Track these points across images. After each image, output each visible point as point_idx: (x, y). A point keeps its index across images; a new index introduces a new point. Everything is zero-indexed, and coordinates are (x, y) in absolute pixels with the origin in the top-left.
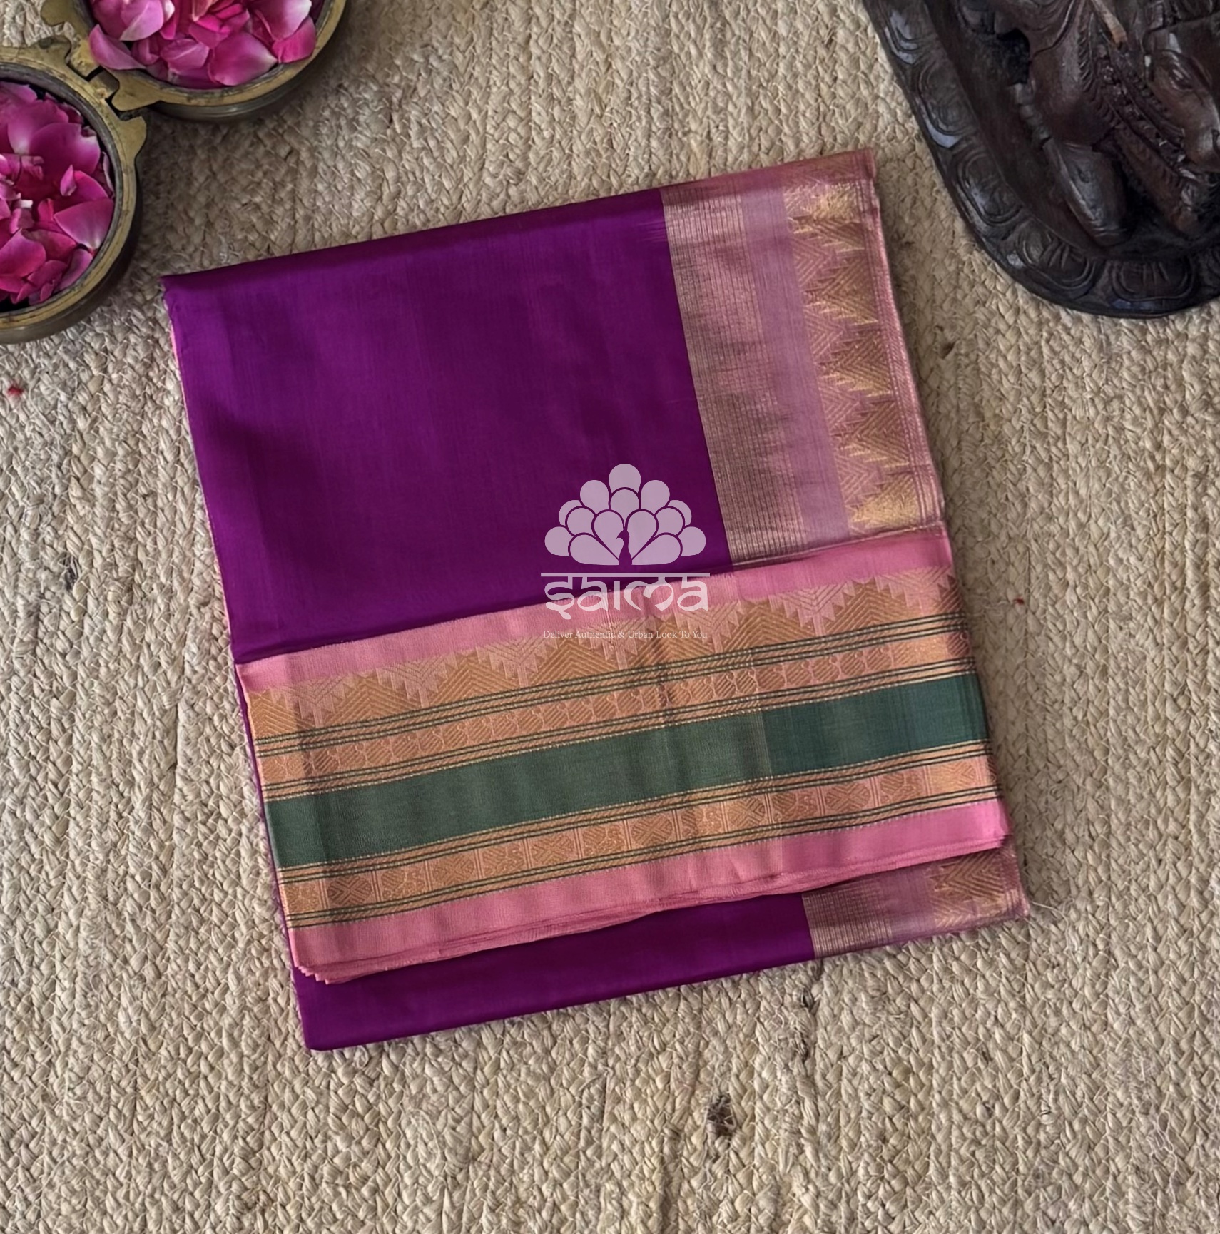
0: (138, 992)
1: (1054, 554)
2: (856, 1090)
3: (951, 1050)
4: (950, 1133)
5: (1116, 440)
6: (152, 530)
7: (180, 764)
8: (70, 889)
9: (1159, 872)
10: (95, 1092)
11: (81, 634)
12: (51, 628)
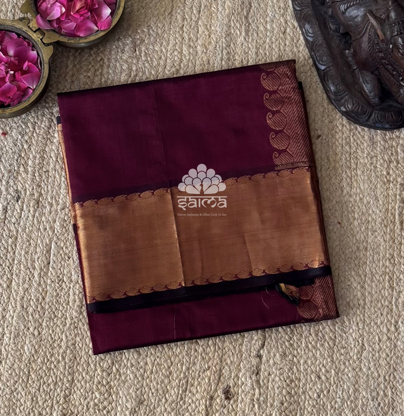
0: (32, 339)
1: (351, 208)
2: (274, 386)
3: (307, 374)
4: (305, 402)
5: (374, 171)
6: (47, 183)
7: (51, 263)
8: (11, 303)
9: (382, 318)
10: (15, 373)
11: (21, 217)
12: (11, 215)
